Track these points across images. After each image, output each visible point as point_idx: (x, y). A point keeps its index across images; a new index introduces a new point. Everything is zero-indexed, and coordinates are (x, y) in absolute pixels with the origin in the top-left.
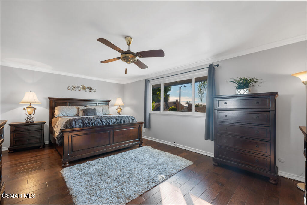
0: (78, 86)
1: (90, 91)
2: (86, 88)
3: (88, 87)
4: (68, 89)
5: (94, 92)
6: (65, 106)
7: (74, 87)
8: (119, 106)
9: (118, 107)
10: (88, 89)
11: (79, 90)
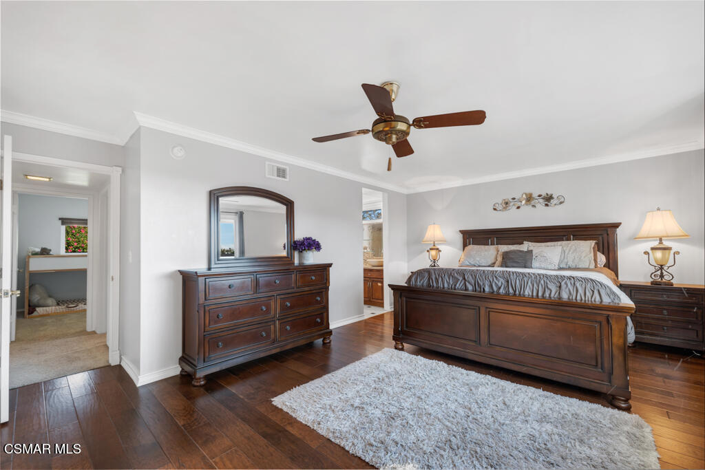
0: (514, 199)
1: (547, 205)
2: (534, 199)
3: (540, 196)
4: (495, 209)
5: (561, 203)
6: (488, 245)
7: (507, 203)
8: (661, 240)
9: (655, 244)
10: (541, 201)
11: (518, 208)
